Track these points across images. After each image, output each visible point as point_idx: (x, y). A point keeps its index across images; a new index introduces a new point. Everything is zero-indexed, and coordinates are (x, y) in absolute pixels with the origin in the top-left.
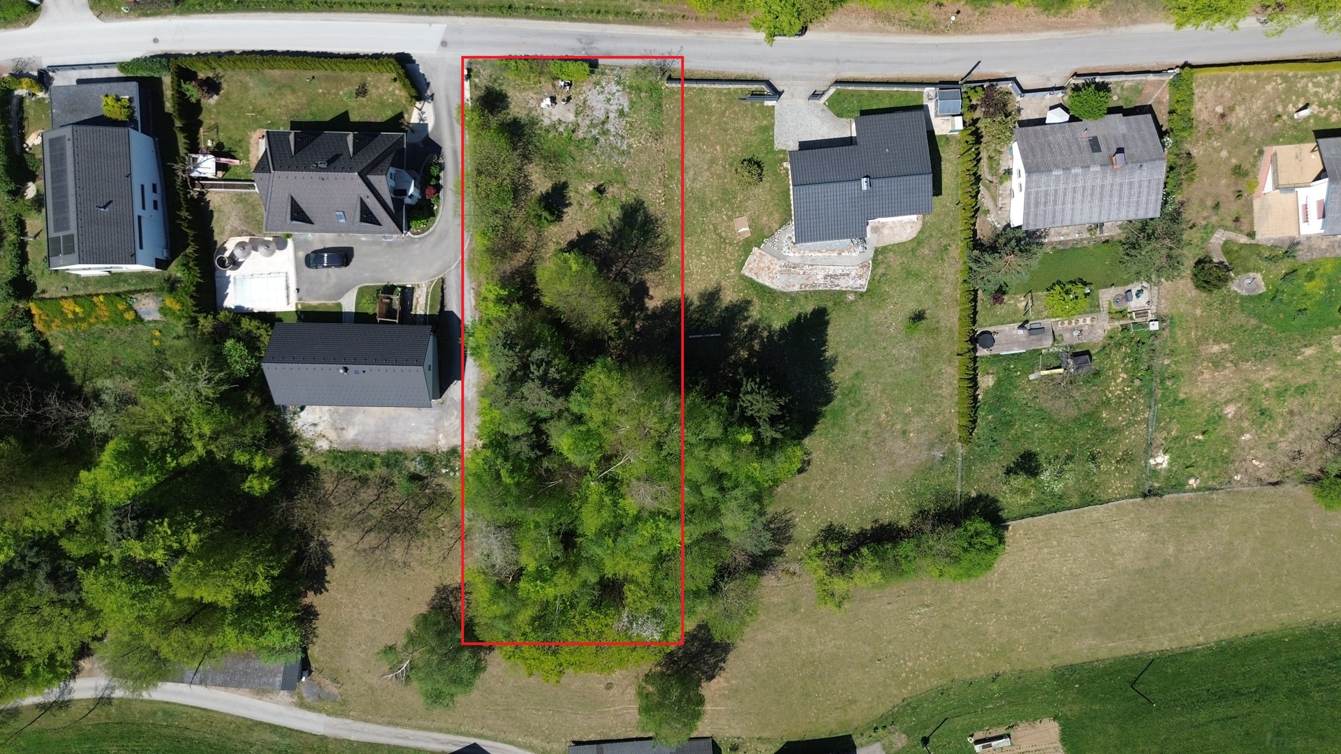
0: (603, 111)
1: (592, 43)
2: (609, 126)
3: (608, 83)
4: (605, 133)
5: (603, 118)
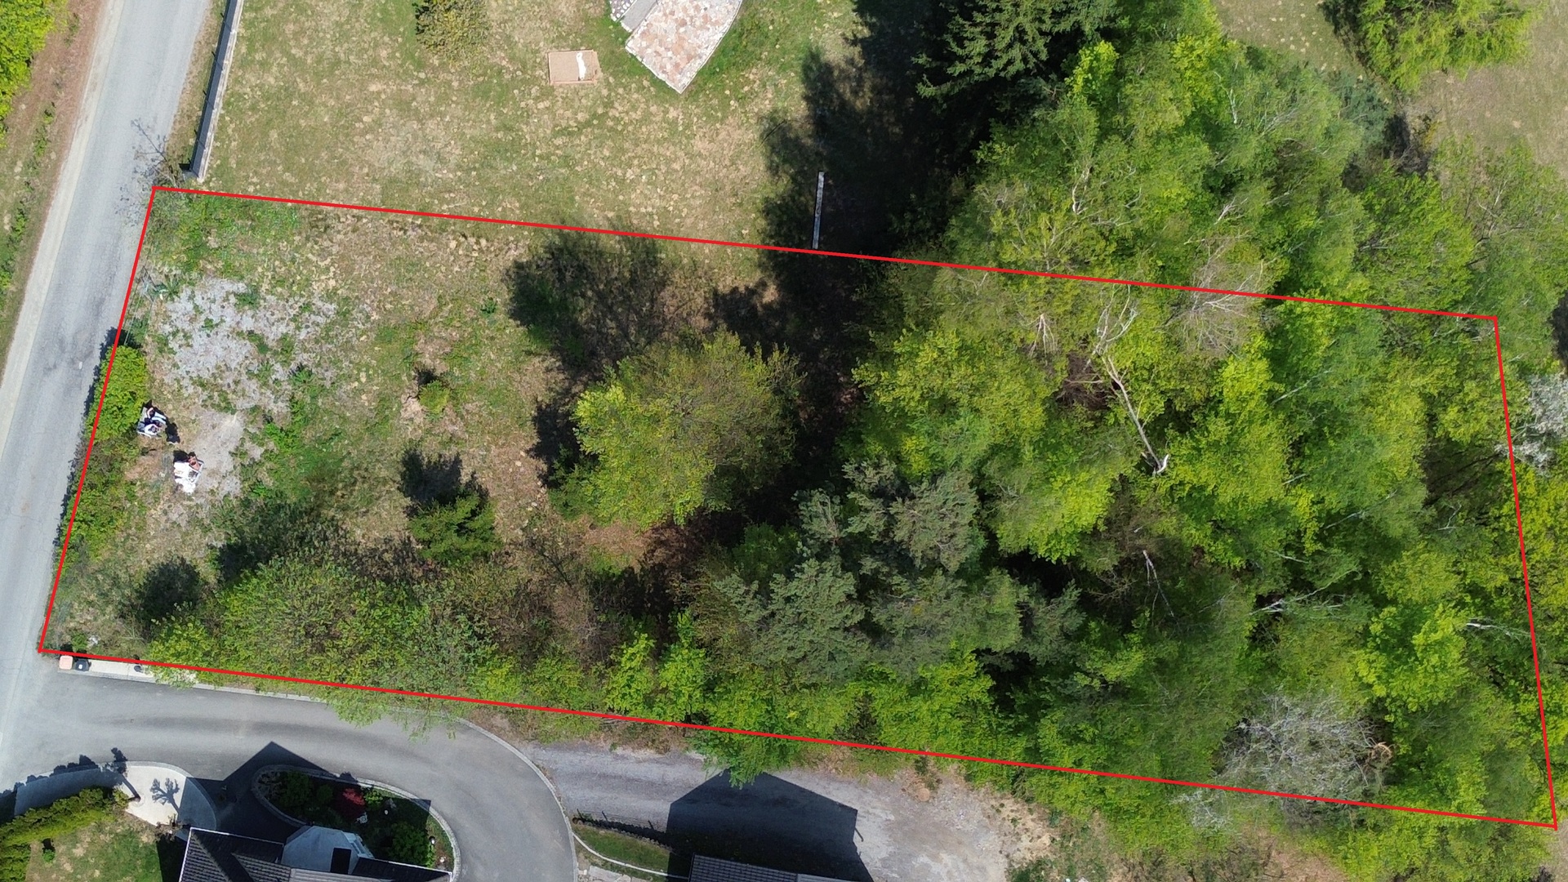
0: (233, 344)
1: (61, 341)
2: (273, 334)
3: (167, 318)
4: (286, 346)
5: (249, 347)
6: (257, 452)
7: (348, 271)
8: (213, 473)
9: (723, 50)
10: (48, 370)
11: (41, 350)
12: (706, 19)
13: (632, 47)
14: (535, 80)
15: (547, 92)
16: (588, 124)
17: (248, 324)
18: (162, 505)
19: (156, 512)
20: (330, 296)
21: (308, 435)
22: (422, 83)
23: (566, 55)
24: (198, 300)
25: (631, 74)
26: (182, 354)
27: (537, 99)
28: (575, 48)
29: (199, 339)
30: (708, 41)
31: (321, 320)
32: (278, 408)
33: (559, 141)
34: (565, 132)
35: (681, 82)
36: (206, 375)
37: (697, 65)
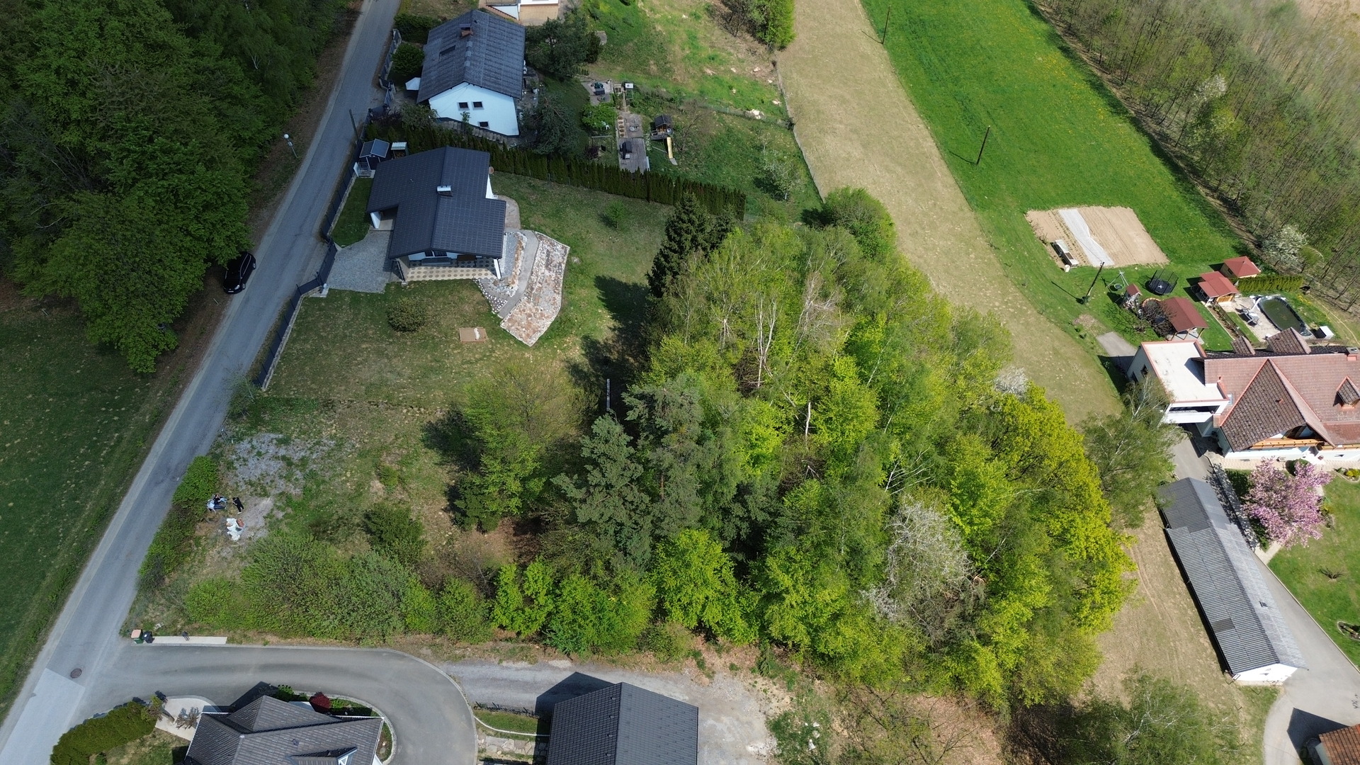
1: (169, 469)
6: (280, 515)
7: (344, 426)
8: (251, 529)
9: (551, 328)
10: (157, 484)
11: (155, 474)
12: (542, 315)
13: (503, 325)
14: (453, 341)
15: (459, 346)
16: (481, 359)
17: (282, 452)
18: (218, 548)
19: (213, 552)
20: (332, 437)
21: (313, 503)
22: (391, 343)
23: (468, 330)
24: (254, 443)
25: (504, 338)
26: (240, 469)
27: (453, 349)
28: (473, 327)
29: (251, 462)
30: (545, 325)
31: (325, 448)
32: (295, 491)
33: (465, 366)
34: (470, 362)
35: (532, 342)
36: (253, 479)
37: (539, 335)
